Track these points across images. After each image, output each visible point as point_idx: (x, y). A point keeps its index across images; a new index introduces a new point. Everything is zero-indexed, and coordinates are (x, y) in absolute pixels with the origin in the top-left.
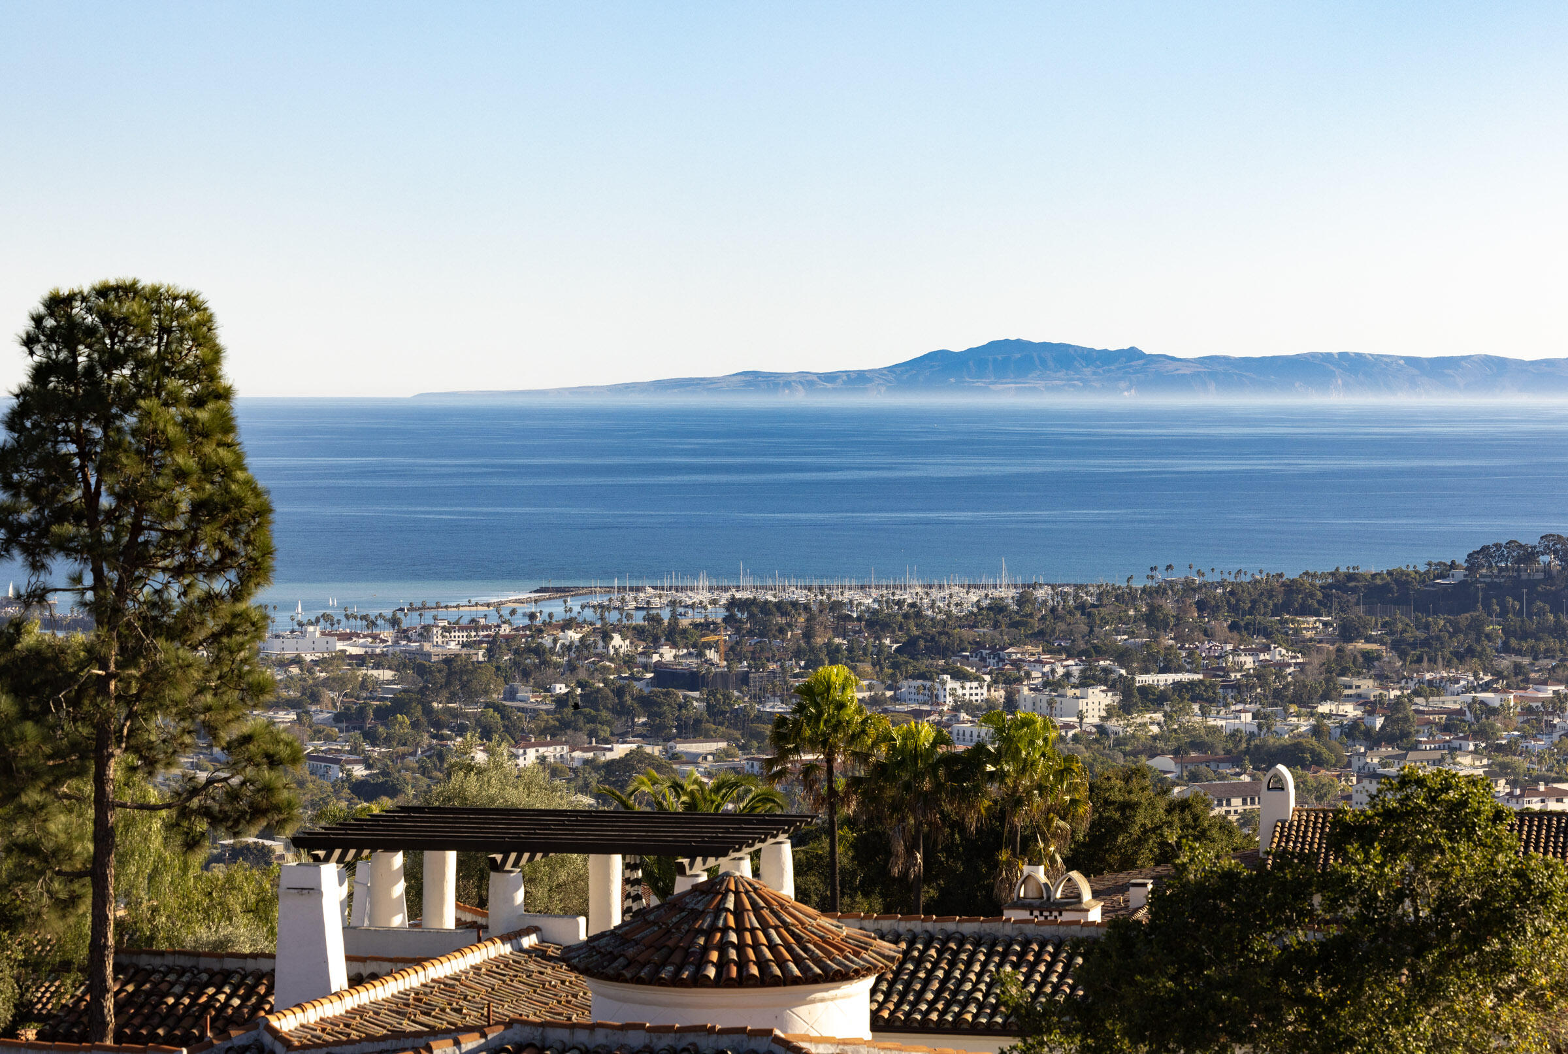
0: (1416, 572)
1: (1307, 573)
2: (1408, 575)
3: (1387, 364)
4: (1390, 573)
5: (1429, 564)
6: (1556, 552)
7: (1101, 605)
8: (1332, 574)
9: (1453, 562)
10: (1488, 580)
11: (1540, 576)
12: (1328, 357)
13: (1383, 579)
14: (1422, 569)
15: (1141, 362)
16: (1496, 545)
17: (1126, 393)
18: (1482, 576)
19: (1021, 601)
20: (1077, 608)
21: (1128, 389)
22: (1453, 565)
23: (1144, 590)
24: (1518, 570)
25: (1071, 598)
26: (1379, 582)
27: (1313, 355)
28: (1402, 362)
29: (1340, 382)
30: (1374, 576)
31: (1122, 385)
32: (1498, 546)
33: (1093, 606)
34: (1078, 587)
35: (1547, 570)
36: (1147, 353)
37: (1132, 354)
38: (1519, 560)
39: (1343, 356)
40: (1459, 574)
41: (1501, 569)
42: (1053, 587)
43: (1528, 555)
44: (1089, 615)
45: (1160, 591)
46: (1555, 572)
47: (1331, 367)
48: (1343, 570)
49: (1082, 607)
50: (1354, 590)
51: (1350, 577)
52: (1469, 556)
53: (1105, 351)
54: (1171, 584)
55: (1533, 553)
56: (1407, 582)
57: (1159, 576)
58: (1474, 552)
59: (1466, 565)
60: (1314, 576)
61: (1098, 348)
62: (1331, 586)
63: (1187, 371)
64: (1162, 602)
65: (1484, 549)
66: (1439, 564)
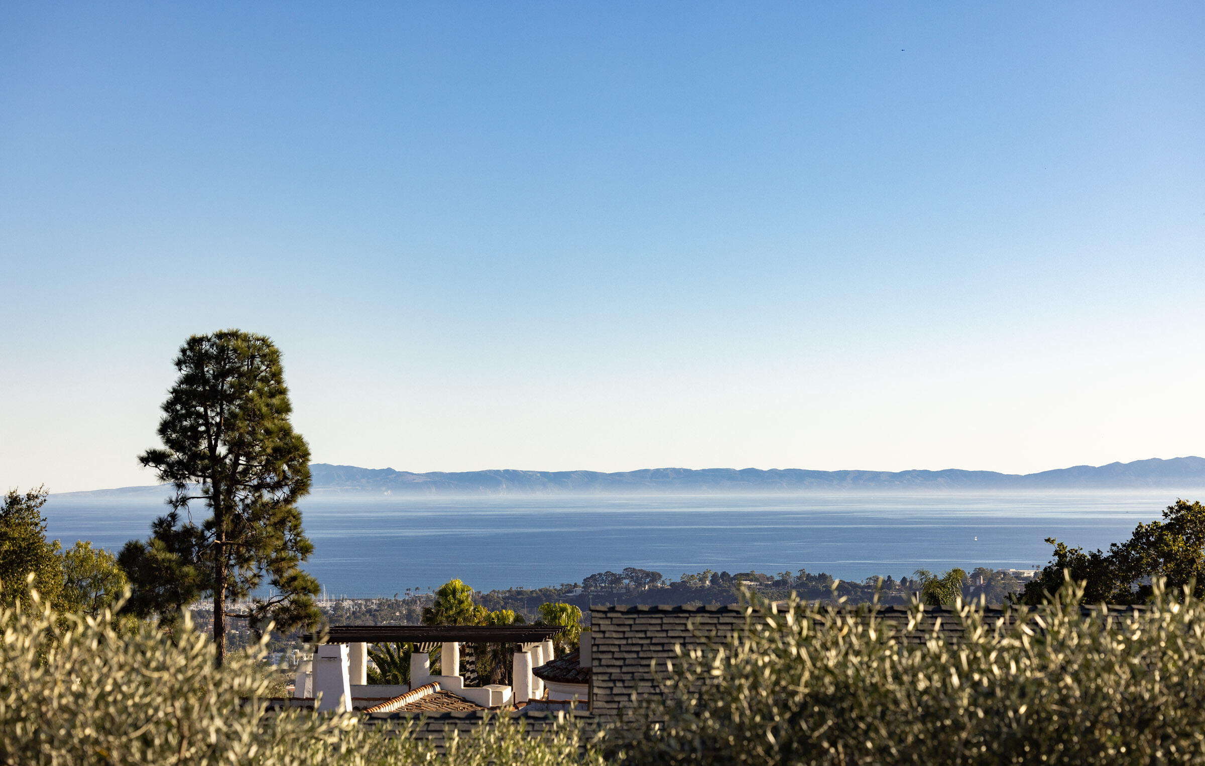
0: (555, 590)
1: (494, 591)
2: (551, 591)
3: (530, 476)
4: (540, 590)
5: (562, 585)
6: (632, 577)
7: (381, 610)
8: (509, 591)
9: (575, 584)
10: (595, 594)
11: (624, 591)
12: (497, 472)
13: (536, 593)
14: (559, 587)
15: (394, 476)
16: (599, 574)
17: (386, 493)
18: (591, 591)
19: (336, 608)
20: (367, 612)
21: (386, 491)
22: (576, 585)
23: (404, 601)
24: (612, 588)
25: (363, 607)
26: (534, 595)
27: (490, 471)
28: (539, 475)
29: (504, 486)
30: (532, 592)
31: (384, 489)
32: (600, 574)
33: (376, 610)
34: (367, 600)
35: (627, 588)
36: (397, 470)
37: (389, 471)
38: (612, 582)
39: (506, 471)
40: (579, 591)
41: (602, 587)
42: (353, 600)
43: (617, 579)
44: (374, 616)
45: (414, 601)
46: (631, 589)
47: (500, 478)
48: (514, 589)
49: (369, 611)
50: (521, 600)
51: (519, 593)
52: (584, 580)
53: (374, 470)
54: (419, 598)
55: (619, 578)
56: (550, 595)
57: (412, 594)
58: (588, 578)
59: (582, 585)
60: (498, 592)
61: (369, 468)
62: (508, 598)
63: (420, 481)
64: (414, 607)
65: (593, 576)
66: (568, 585)
